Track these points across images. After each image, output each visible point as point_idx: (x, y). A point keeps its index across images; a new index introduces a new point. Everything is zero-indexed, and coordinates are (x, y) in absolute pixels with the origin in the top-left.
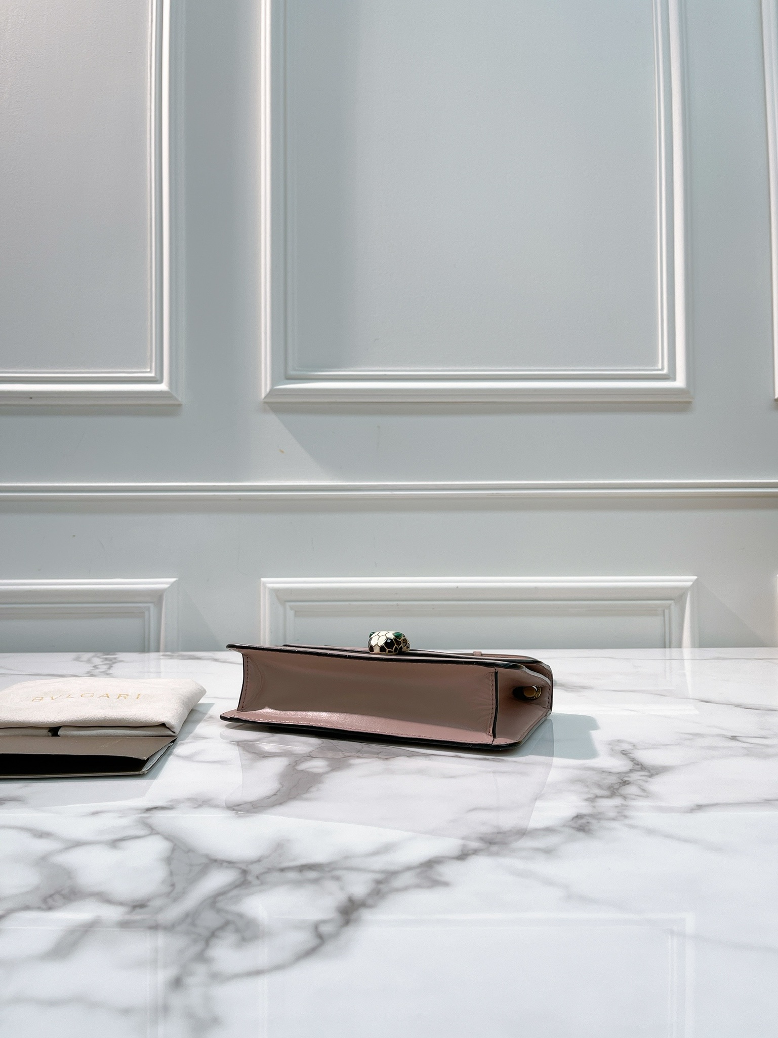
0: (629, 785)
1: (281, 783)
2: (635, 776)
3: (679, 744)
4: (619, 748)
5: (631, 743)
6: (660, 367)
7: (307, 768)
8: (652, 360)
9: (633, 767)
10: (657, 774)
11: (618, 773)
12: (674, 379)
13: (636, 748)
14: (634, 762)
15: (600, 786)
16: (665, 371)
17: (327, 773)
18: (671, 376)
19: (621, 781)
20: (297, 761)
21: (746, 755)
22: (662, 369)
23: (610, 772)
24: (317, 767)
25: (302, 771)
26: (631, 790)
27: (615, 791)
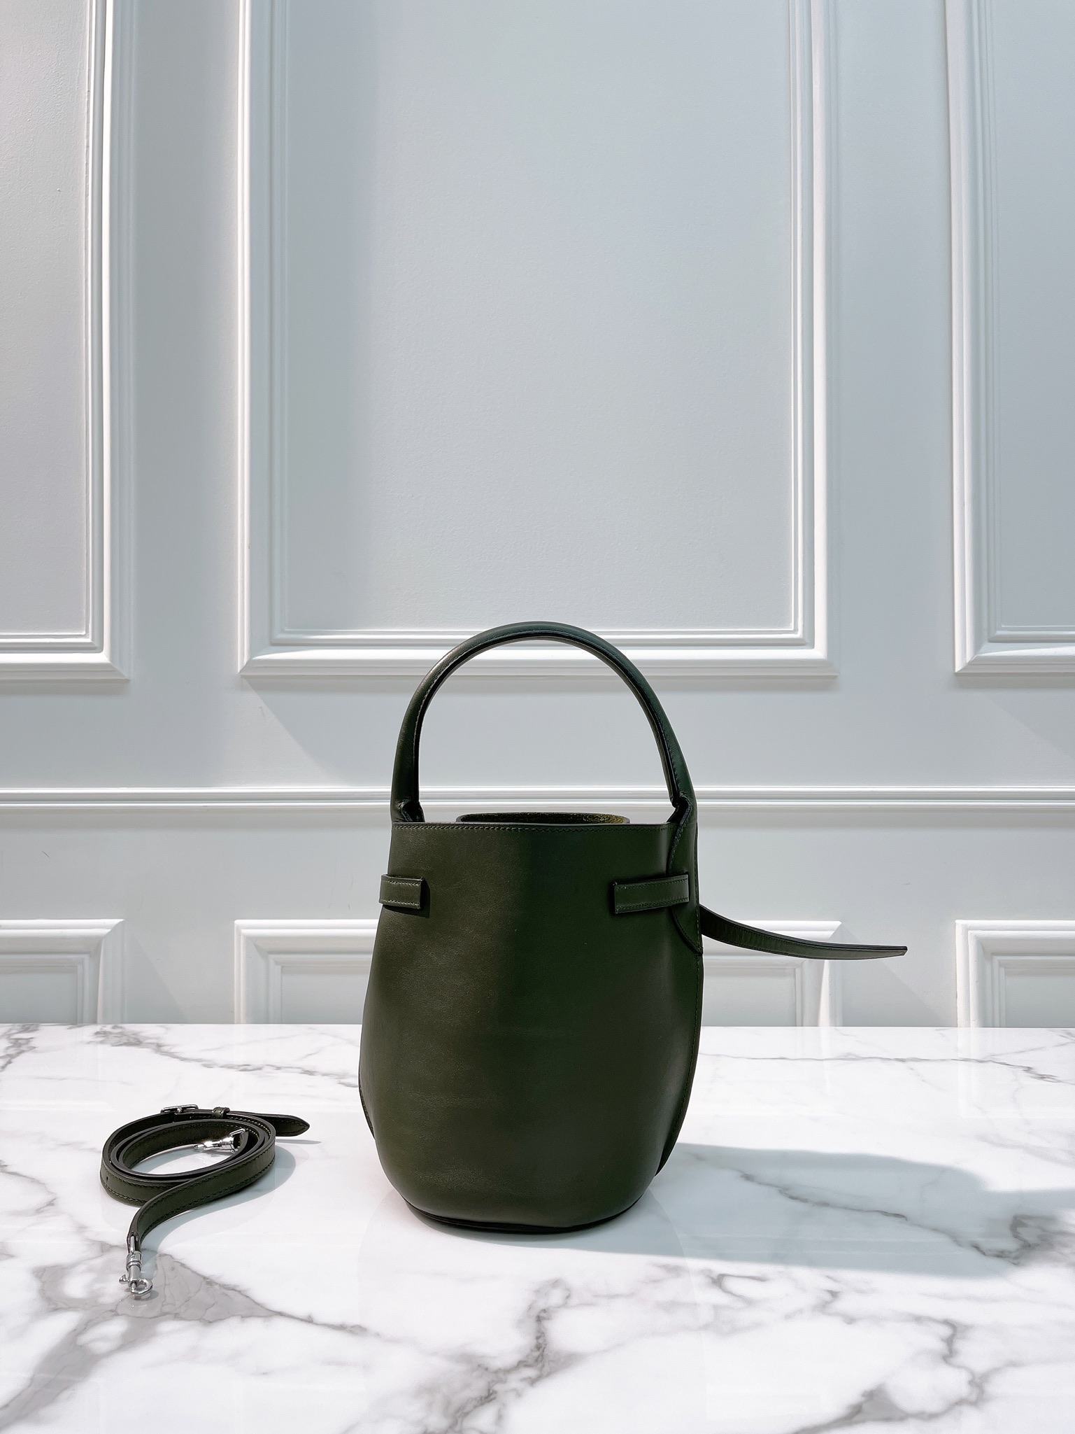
0: (491, 1403)
1: (32, 1380)
2: (514, 1381)
3: (631, 1295)
4: (542, 1304)
5: (568, 1290)
6: (792, 629)
7: (93, 1341)
8: (780, 618)
9: (528, 1356)
10: (549, 1374)
11: (496, 1372)
12: (812, 646)
13: (565, 1305)
14: (540, 1341)
15: (448, 1403)
16: (799, 635)
17: (109, 1354)
18: (807, 641)
19: (484, 1394)
20: (90, 1321)
21: (706, 1327)
22: (795, 631)
23: (487, 1369)
24: (104, 1338)
25: (81, 1346)
26: (485, 1418)
27: (460, 1420)
